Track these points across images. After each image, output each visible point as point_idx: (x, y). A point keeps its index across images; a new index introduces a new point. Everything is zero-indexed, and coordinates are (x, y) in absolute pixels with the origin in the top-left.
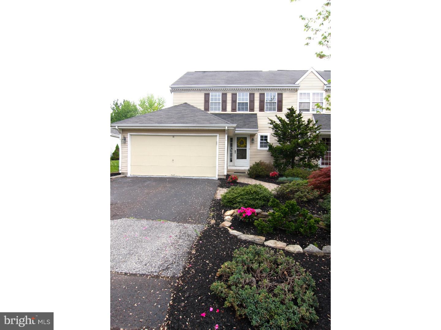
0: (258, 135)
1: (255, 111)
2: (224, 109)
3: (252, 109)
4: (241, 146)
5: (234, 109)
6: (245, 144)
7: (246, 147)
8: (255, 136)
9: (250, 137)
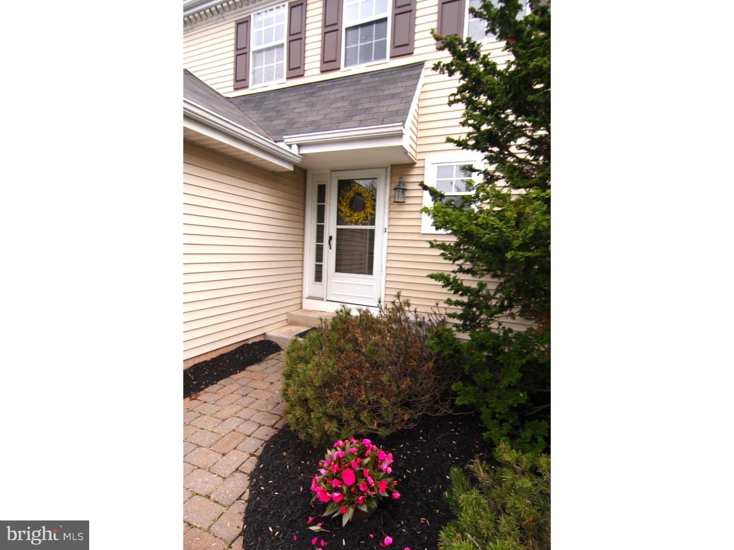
0: (427, 165)
1: (416, 52)
2: (296, 69)
3: (403, 47)
4: (356, 216)
5: (329, 63)
6: (370, 210)
7: (373, 222)
8: (415, 172)
9: (391, 176)
